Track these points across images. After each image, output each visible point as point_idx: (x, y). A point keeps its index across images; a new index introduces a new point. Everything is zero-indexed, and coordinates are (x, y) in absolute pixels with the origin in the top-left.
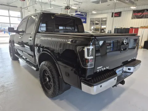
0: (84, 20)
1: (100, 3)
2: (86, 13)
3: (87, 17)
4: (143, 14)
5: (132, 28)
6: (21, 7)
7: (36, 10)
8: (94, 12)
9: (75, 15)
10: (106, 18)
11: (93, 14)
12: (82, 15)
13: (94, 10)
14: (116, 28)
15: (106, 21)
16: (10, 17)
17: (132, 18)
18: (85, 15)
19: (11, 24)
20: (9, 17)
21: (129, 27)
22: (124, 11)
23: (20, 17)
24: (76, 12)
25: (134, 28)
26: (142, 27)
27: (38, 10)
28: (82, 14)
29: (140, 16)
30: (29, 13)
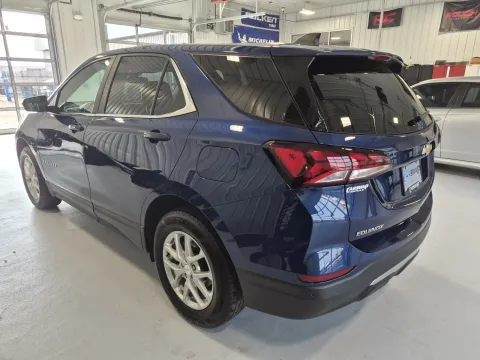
2: (278, 17)
3: (280, 31)
5: (442, 64)
7: (102, 6)
8: (307, 13)
9: (240, 24)
10: (348, 32)
11: (301, 20)
12: (265, 24)
13: (308, 3)
16: (7, 36)
17: (441, 30)
18: (274, 23)
19: (12, 62)
21: (431, 62)
22: (412, 5)
23: (45, 33)
24: (243, 14)
25: (452, 64)
26: (477, 61)
27: (108, 9)
28: (263, 19)
29: (470, 19)
30: (78, 17)
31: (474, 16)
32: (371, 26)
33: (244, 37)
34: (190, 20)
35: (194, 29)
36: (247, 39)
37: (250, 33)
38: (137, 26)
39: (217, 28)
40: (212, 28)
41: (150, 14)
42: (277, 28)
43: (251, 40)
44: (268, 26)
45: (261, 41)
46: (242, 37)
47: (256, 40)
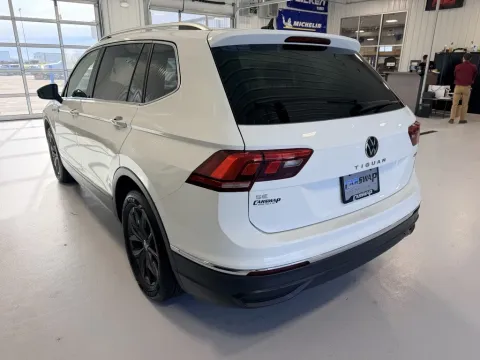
0: (319, 26)
3: (329, 13)
9: (285, 7)
10: (401, 16)
11: (351, 2)
12: (312, 7)
14: (442, 54)
15: (401, 27)
16: (61, 25)
18: (322, 6)
20: (59, 22)
23: (94, 21)
28: (310, 1)
30: (124, 5)
32: (427, 9)
33: (290, 20)
34: (233, 5)
35: (237, 13)
36: (292, 23)
37: (295, 17)
38: (180, 12)
39: (260, 11)
40: (255, 12)
42: (326, 10)
43: (296, 23)
44: (316, 10)
45: (307, 25)
46: (286, 21)
47: (301, 24)
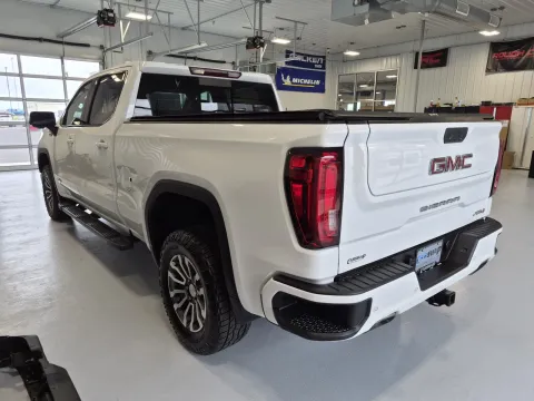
1: (367, 21)
2: (324, 57)
3: (328, 71)
4: (528, 53)
5: (487, 104)
6: (102, 47)
7: (150, 53)
8: (351, 53)
9: (284, 65)
10: (394, 72)
11: (347, 61)
12: (312, 65)
13: (352, 45)
15: (393, 82)
16: (67, 81)
17: (488, 71)
18: (319, 63)
20: (65, 78)
21: (477, 103)
22: (458, 46)
24: (287, 56)
25: (498, 105)
26: (524, 102)
27: (156, 54)
28: (309, 59)
29: (517, 60)
31: (521, 56)
32: (416, 67)
33: (288, 78)
34: (233, 63)
36: (291, 80)
37: (294, 74)
41: (195, 58)
42: (324, 67)
43: (295, 80)
44: (313, 67)
45: (305, 81)
46: (285, 78)
47: (300, 81)
